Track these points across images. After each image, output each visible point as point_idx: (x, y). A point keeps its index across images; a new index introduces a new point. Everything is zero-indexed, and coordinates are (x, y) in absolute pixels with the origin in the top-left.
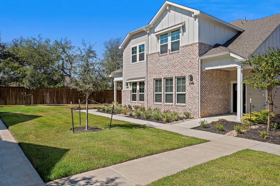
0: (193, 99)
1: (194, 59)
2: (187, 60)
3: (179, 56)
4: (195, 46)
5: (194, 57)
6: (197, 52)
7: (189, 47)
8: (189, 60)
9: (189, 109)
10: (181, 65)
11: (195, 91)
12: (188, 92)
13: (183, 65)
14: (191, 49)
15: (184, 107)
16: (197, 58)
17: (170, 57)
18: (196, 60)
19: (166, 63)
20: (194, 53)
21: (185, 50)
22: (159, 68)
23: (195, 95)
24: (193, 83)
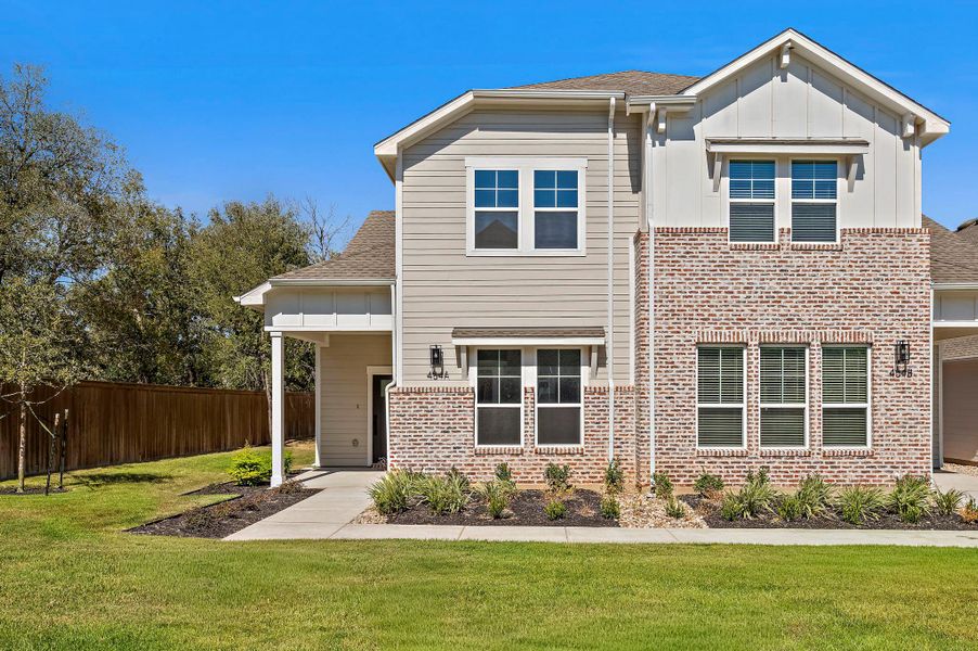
0: (907, 429)
1: (910, 284)
2: (879, 284)
3: (841, 264)
4: (914, 240)
5: (914, 279)
6: (924, 265)
7: (889, 240)
8: (890, 285)
9: (889, 465)
10: (854, 300)
11: (914, 399)
12: (884, 403)
13: (860, 299)
14: (900, 247)
15: (867, 460)
16: (924, 283)
17: (796, 262)
18: (919, 290)
19: (772, 283)
20: (912, 265)
21: (871, 246)
22: (729, 299)
23: (917, 413)
24: (907, 373)
